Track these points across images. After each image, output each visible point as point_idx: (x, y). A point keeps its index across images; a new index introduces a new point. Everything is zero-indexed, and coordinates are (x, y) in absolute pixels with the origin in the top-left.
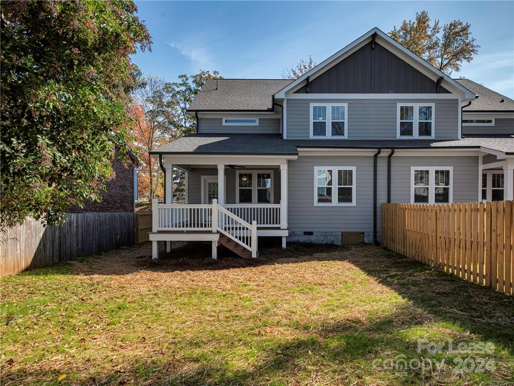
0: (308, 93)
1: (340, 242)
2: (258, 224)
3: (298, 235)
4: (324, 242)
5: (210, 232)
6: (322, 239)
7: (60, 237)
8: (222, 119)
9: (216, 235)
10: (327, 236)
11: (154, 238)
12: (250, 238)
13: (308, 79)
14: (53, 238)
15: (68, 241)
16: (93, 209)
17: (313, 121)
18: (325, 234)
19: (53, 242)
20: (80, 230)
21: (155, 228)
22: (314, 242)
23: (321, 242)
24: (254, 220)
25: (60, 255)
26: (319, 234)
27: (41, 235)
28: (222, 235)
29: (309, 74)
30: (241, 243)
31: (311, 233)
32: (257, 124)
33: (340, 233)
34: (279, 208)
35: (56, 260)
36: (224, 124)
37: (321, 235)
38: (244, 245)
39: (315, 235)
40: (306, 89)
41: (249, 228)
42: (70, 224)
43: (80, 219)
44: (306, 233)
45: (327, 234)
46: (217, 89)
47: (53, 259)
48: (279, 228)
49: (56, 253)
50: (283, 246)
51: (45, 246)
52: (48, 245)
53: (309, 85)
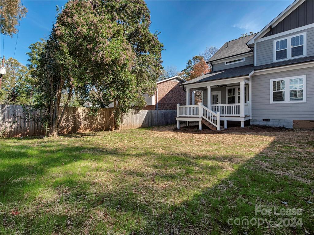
0: (272, 35)
1: (292, 126)
2: (220, 114)
3: (258, 121)
4: (278, 126)
5: (198, 117)
6: (277, 124)
7: (151, 118)
8: (224, 62)
9: (200, 119)
10: (281, 122)
11: (178, 119)
12: (217, 121)
13: (271, 27)
14: (149, 118)
15: (154, 120)
16: (173, 109)
17: (276, 51)
18: (279, 121)
19: (149, 120)
20: (159, 116)
21: (178, 115)
22: (270, 126)
23: (276, 126)
24: (219, 112)
25: (151, 124)
26: (275, 121)
27: (145, 117)
28: (203, 119)
29: (271, 24)
30: (212, 123)
31: (268, 120)
32: (244, 60)
33: (292, 121)
34: (240, 106)
35: (150, 126)
36: (226, 64)
37: (276, 122)
38: (214, 124)
39: (271, 122)
40: (270, 33)
41: (216, 116)
42: (155, 114)
43: (159, 112)
44: (264, 120)
45: (280, 121)
46: (227, 47)
47: (149, 125)
48: (239, 117)
49: (150, 124)
50: (242, 126)
51: (146, 121)
52: (147, 120)
53: (272, 30)
